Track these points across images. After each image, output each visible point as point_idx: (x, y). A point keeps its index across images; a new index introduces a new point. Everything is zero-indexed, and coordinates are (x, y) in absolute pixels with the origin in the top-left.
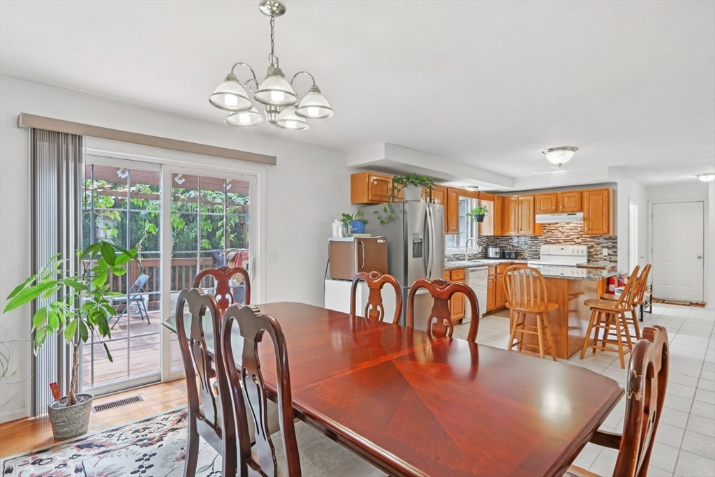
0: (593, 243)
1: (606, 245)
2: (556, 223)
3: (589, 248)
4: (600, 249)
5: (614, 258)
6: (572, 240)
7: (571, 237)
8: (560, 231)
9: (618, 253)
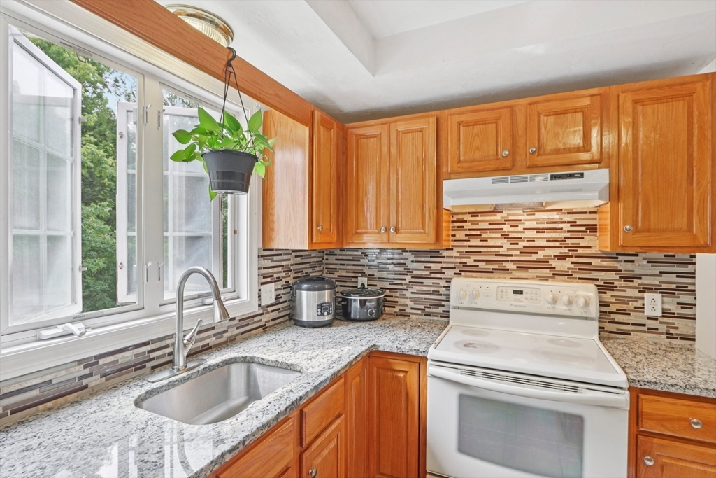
0: (612, 276)
1: (655, 281)
2: (496, 210)
3: (601, 290)
4: (635, 293)
5: (682, 327)
6: (543, 264)
7: (541, 254)
8: (506, 236)
9: (698, 311)
